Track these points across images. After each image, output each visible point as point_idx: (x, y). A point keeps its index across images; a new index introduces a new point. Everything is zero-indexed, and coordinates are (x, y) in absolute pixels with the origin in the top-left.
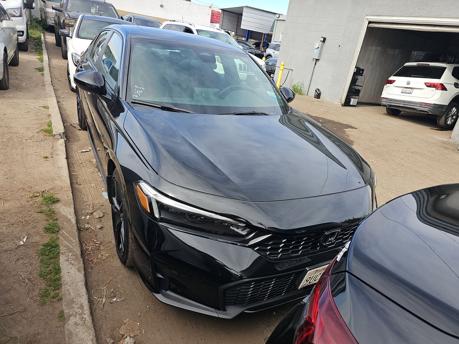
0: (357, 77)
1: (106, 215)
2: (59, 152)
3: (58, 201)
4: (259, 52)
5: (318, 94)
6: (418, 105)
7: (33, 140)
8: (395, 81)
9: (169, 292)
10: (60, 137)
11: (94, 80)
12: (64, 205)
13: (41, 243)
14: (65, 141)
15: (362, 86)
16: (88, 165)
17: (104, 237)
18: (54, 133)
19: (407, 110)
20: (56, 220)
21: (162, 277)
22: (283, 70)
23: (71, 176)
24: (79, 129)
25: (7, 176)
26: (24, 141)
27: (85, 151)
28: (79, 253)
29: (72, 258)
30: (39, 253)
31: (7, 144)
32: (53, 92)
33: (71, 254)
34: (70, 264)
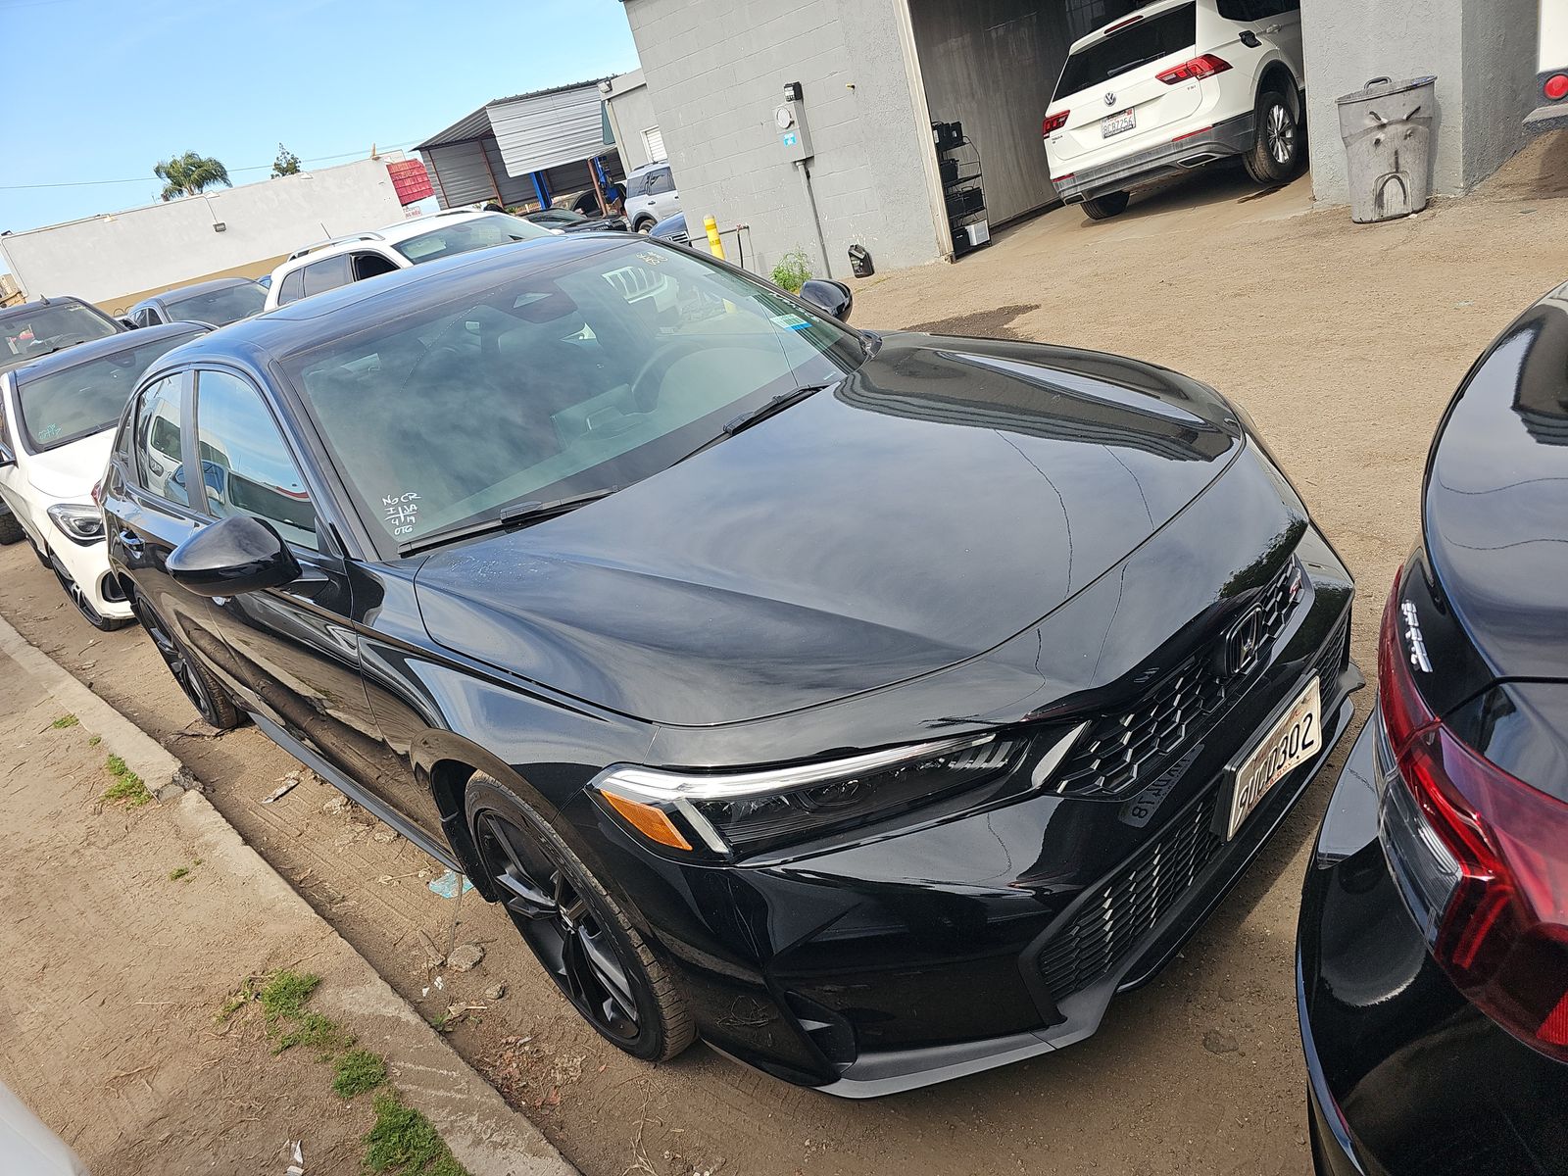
0: (950, 154)
1: (489, 944)
2: (208, 837)
3: (316, 985)
4: (607, 223)
5: (861, 260)
6: (1170, 150)
7: (99, 844)
8: (1069, 111)
9: (864, 1060)
10: (179, 788)
11: (240, 546)
12: (347, 986)
13: (357, 1136)
14: (201, 793)
15: (977, 176)
16: (324, 826)
17: (531, 1014)
18: (152, 785)
19: (1148, 181)
20: (354, 1042)
21: (825, 1025)
22: (719, 242)
23: (298, 888)
24: (216, 736)
25: (100, 998)
26: (73, 861)
27: (285, 789)
28: (497, 1101)
29: (488, 1127)
30: (374, 1171)
31: (25, 901)
32: (50, 665)
33: (475, 1119)
34: (495, 1148)
